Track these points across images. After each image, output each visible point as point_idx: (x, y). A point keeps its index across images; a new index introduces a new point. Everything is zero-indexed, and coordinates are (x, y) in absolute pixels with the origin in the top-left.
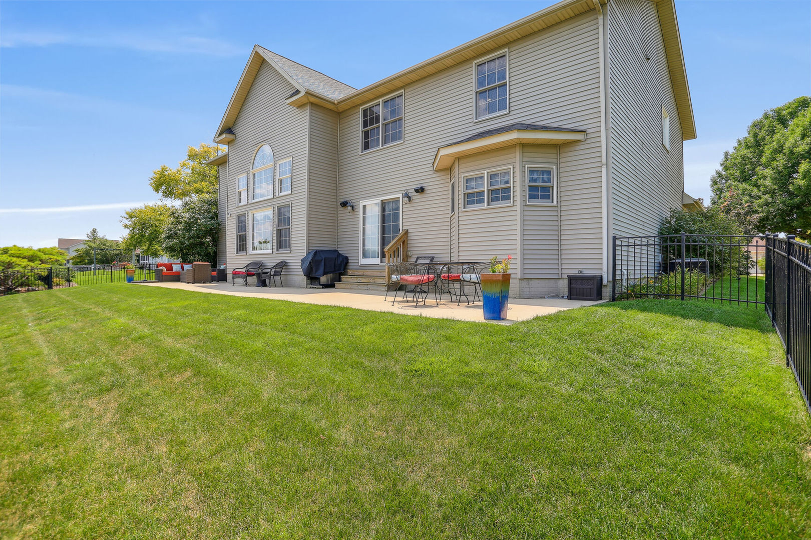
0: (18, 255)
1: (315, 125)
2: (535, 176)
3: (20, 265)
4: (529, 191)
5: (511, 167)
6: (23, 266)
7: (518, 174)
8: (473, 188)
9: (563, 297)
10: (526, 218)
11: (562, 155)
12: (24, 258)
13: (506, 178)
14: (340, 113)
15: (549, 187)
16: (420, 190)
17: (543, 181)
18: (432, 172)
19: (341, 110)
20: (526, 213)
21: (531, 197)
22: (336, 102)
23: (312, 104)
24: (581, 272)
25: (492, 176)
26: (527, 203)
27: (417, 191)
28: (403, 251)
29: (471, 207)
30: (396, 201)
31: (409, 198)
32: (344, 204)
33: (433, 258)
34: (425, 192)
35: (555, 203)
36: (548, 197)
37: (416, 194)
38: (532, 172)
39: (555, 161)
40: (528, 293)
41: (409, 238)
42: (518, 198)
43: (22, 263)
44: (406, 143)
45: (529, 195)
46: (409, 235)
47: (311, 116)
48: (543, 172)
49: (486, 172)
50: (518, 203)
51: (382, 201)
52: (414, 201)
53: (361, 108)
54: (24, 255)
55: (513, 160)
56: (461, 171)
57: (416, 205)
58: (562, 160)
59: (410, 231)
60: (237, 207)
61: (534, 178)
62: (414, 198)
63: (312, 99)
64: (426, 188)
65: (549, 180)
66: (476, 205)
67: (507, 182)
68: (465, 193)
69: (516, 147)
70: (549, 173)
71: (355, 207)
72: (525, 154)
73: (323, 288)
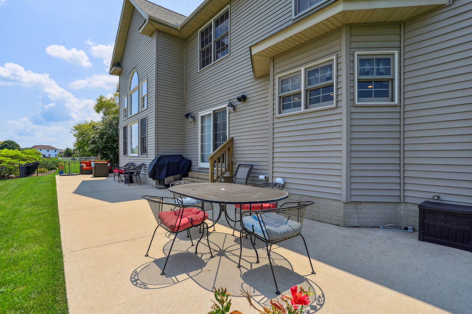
0: (6, 155)
1: (162, 49)
2: (367, 67)
3: (6, 162)
4: (359, 87)
5: (334, 57)
6: (7, 162)
7: (343, 66)
8: (289, 90)
9: (406, 229)
10: (355, 123)
11: (408, 35)
12: (10, 157)
13: (328, 73)
14: (186, 39)
15: (387, 81)
16: (243, 99)
17: (379, 73)
18: (253, 80)
19: (186, 36)
20: (355, 116)
21: (362, 95)
22: (179, 28)
23: (158, 31)
24: (439, 197)
25: (310, 73)
26: (357, 103)
27: (239, 99)
28: (228, 158)
29: (287, 113)
30: (224, 110)
31: (234, 108)
32: (187, 116)
33: (252, 166)
34: (248, 100)
35: (396, 101)
36: (384, 94)
37: (239, 103)
38: (362, 62)
39: (397, 44)
40: (356, 220)
41: (235, 146)
42: (344, 98)
43: (7, 161)
44: (232, 55)
45: (359, 92)
46: (235, 142)
47: (157, 41)
48: (379, 61)
49: (303, 69)
50: (344, 103)
51: (214, 111)
52: (238, 110)
53: (199, 31)
54: (10, 155)
55: (337, 48)
56: (276, 71)
57: (240, 113)
58: (408, 42)
59: (235, 139)
60: (123, 121)
61: (365, 71)
62: (238, 107)
63: (158, 26)
64: (248, 96)
65: (388, 72)
66: (292, 109)
67: (330, 78)
68: (280, 97)
69: (340, 30)
70: (387, 61)
71: (196, 118)
72: (354, 39)
73: (166, 187)
